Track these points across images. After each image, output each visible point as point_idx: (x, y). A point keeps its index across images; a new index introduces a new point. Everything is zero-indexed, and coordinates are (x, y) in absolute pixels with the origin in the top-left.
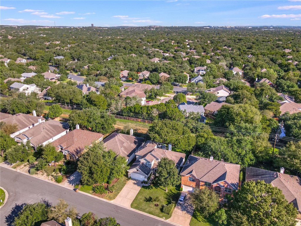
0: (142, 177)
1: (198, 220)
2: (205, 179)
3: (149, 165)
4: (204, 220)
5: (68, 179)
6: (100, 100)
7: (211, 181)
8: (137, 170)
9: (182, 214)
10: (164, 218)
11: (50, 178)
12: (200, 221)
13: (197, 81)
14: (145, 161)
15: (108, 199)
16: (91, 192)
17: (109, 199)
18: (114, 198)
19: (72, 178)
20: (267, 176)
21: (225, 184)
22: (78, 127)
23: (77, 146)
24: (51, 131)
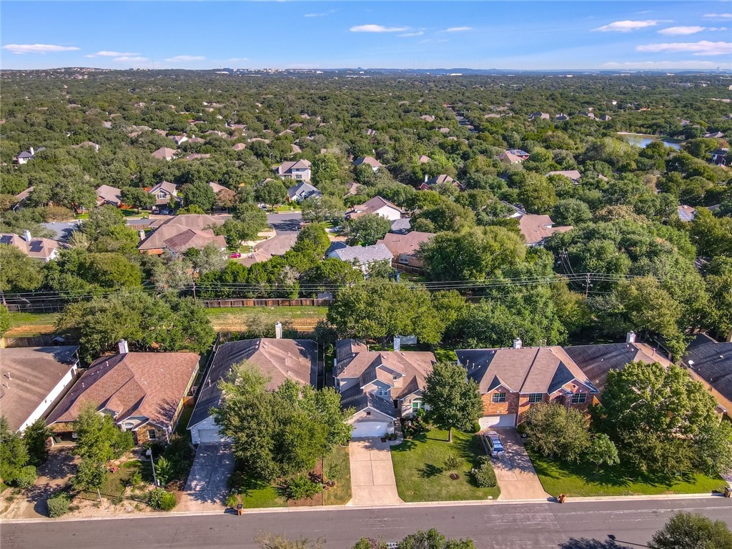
0: (380, 427)
1: (552, 477)
2: (529, 389)
3: (386, 393)
4: (564, 473)
5: (189, 492)
6: (122, 268)
7: (544, 390)
8: (369, 413)
9: (514, 476)
10: (491, 497)
11: (130, 508)
12: (557, 478)
13: (303, 194)
14: (375, 387)
15: (337, 504)
16: (281, 500)
17: (339, 501)
18: (350, 496)
19: (196, 485)
20: (614, 354)
21: (574, 387)
22: (124, 347)
23: (155, 398)
24: (31, 378)
